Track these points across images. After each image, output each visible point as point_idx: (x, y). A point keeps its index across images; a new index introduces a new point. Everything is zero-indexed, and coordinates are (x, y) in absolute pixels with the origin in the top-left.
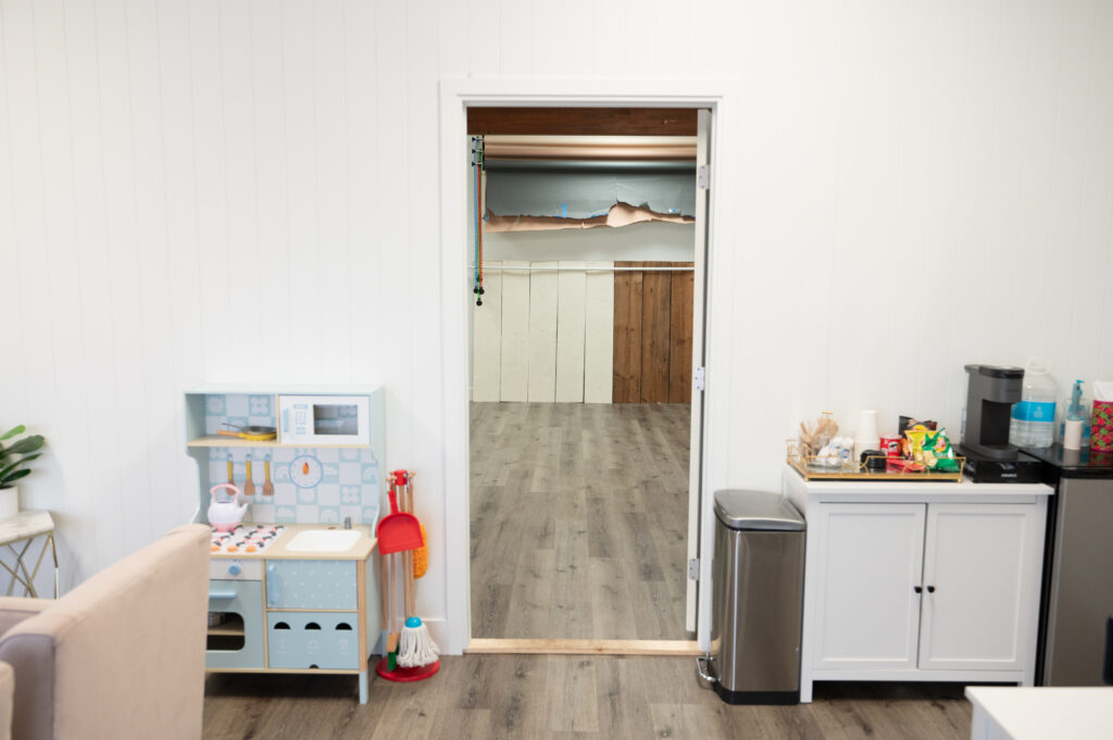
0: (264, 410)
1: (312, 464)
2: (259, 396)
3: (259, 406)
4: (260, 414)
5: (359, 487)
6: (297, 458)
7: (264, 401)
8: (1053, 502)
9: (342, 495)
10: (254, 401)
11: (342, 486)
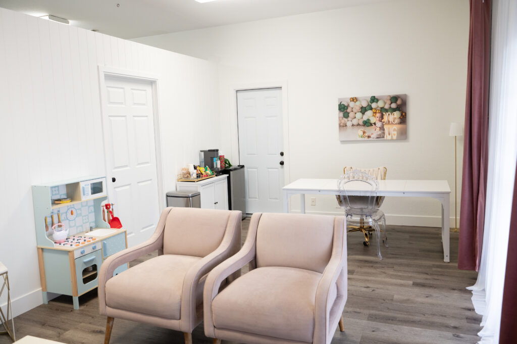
0: (57, 192)
1: (74, 210)
2: (55, 187)
3: (55, 191)
4: (56, 194)
5: (88, 215)
6: (68, 209)
7: (57, 188)
8: (229, 178)
9: (83, 220)
10: (54, 189)
11: (83, 217)
